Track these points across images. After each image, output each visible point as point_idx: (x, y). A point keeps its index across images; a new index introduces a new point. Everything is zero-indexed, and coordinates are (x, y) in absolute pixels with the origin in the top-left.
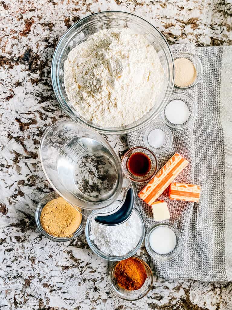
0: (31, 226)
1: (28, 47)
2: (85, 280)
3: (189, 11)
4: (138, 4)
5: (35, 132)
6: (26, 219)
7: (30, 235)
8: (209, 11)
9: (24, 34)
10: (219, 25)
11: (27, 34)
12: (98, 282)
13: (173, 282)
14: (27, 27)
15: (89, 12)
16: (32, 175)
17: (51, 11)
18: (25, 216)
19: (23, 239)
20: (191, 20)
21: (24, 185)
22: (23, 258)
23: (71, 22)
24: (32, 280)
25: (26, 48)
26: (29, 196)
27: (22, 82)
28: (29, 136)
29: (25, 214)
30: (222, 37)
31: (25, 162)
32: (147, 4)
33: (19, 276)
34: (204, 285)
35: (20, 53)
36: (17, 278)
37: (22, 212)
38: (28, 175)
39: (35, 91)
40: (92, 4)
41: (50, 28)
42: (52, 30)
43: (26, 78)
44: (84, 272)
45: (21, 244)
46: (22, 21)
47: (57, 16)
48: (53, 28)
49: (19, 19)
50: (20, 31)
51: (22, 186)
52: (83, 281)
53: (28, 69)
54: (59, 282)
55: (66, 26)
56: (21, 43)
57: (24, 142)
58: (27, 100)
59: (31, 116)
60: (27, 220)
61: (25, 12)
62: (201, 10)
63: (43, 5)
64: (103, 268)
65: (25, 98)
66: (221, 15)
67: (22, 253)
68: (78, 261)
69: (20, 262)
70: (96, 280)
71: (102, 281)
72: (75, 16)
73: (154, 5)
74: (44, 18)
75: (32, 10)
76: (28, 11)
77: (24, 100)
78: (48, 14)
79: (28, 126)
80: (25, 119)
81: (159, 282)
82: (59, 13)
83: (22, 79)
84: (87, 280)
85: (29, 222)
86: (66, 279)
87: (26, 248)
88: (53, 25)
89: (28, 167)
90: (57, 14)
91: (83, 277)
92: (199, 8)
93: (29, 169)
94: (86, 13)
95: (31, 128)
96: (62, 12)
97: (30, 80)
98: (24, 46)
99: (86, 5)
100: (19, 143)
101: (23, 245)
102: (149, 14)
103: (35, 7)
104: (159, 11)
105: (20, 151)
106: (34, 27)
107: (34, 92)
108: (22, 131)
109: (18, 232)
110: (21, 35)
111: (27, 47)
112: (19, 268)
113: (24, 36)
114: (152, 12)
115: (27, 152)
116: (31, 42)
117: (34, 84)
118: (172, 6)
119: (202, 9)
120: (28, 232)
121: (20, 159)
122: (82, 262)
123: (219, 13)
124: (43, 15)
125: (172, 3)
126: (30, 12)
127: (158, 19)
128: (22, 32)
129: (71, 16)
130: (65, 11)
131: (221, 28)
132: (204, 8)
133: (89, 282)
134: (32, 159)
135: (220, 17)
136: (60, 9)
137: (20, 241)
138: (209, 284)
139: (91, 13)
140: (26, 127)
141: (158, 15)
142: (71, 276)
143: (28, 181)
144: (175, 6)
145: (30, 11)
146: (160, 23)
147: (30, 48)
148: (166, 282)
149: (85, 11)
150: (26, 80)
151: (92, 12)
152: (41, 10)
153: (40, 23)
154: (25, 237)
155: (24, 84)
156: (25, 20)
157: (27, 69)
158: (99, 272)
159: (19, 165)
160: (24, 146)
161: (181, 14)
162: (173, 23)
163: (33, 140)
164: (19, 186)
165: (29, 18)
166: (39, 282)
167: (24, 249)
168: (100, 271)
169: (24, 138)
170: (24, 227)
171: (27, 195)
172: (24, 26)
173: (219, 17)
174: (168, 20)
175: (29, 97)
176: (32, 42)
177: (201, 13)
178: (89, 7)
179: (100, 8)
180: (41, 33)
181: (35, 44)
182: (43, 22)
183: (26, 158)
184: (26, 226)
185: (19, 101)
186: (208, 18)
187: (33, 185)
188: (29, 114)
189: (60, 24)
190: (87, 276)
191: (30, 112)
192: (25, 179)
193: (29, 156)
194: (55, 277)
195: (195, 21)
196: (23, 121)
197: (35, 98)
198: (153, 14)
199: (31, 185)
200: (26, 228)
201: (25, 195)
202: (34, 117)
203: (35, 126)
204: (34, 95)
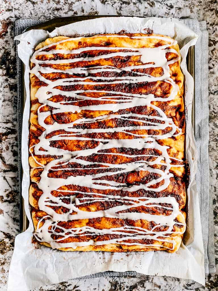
3: (179, 10)
4: (124, 2)
5: (14, 143)
7: (10, 257)
8: (200, 10)
9: (1, 36)
10: (211, 25)
11: (4, 36)
14: (3, 29)
15: (71, 12)
16: (12, 191)
17: (30, 11)
18: (4, 236)
19: (2, 262)
21: (3, 202)
26: (9, 213)
28: (8, 147)
29: (4, 233)
30: (215, 37)
31: (4, 176)
32: (134, 3)
38: (8, 190)
39: (14, 97)
40: (74, 3)
43: (3, 84)
45: (0, 267)
47: (37, 16)
51: (0, 203)
53: (5, 74)
57: (2, 154)
58: (5, 107)
59: (9, 125)
60: (7, 240)
61: (1, 12)
62: (191, 8)
63: (21, 5)
65: (2, 106)
66: (213, 14)
68: (64, 284)
72: (56, 16)
73: (141, 3)
74: (23, 18)
75: (9, 10)
76: (5, 11)
77: (1, 108)
79: (7, 137)
80: (3, 128)
82: (39, 13)
85: (10, 242)
87: (6, 271)
89: (7, 181)
90: (36, 14)
92: (190, 7)
93: (9, 184)
94: (68, 13)
95: (9, 138)
96: (42, 12)
97: (8, 86)
98: (1, 49)
99: (67, 5)
101: (3, 268)
102: (136, 13)
103: (12, 7)
104: (147, 9)
107: (13, 99)
111: (4, 50)
114: (139, 11)
115: (6, 165)
117: (13, 90)
118: (161, 5)
119: (193, 7)
120: (8, 253)
122: (69, 286)
123: (211, 12)
124: (21, 15)
125: (161, 2)
129: (52, 16)
130: (45, 11)
131: (213, 27)
132: (195, 7)
134: (11, 173)
136: (39, 8)
139: (74, 13)
140: (4, 137)
141: (146, 14)
143: (7, 197)
144: (164, 4)
145: (6, 11)
147: (7, 51)
149: (67, 11)
150: (3, 86)
151: (75, 11)
152: (19, 10)
154: (5, 259)
155: (2, 90)
156: (1, 20)
160: (2, 158)
161: (170, 14)
163: (12, 151)
167: (4, 272)
169: (2, 149)
170: (4, 248)
171: (6, 213)
172: (1, 27)
173: (211, 16)
175: (7, 105)
176: (9, 44)
177: (192, 11)
178: (71, 7)
179: (83, 7)
181: (13, 46)
183: (5, 171)
184: (6, 247)
186: (199, 17)
187: (13, 202)
188: (7, 123)
191: (8, 121)
192: (4, 195)
193: (7, 169)
196: (1, 130)
197: (14, 105)
198: (140, 13)
199: (11, 201)
200: (6, 249)
201: (4, 212)
202: (13, 126)
203: (14, 136)
204: (13, 102)
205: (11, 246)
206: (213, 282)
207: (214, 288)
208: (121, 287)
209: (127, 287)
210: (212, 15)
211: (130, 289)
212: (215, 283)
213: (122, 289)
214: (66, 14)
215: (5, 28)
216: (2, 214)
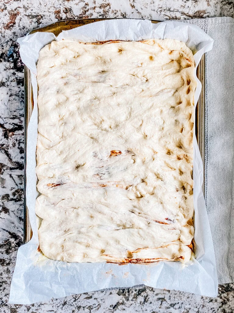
0: (17, 247)
1: (12, 42)
2: (79, 307)
3: (195, 3)
5: (21, 139)
6: (12, 239)
8: (217, 3)
9: (8, 27)
11: (11, 27)
12: (94, 309)
13: (179, 308)
14: (11, 19)
15: (82, 2)
16: (18, 189)
17: (39, 1)
18: (10, 236)
19: (7, 262)
20: (197, 13)
21: (9, 200)
22: (8, 283)
23: (62, 14)
24: (19, 309)
25: (10, 43)
26: (15, 212)
27: (6, 82)
28: (15, 144)
29: (10, 233)
31: (10, 174)
33: (4, 305)
34: (214, 311)
35: (3, 49)
36: (2, 307)
37: (7, 231)
38: (14, 188)
39: (21, 92)
41: (38, 21)
42: (41, 23)
43: (10, 77)
44: (79, 298)
45: (5, 268)
46: (6, 12)
47: (46, 7)
48: (41, 20)
49: (3, 10)
50: (4, 24)
51: (7, 201)
52: (77, 309)
54: (50, 311)
55: (56, 18)
56: (5, 37)
57: (9, 151)
58: (12, 102)
59: (16, 121)
61: (9, 1)
62: (208, 1)
64: (100, 294)
65: (9, 101)
67: (7, 278)
69: (4, 288)
70: (92, 307)
71: (98, 308)
72: (66, 8)
74: (31, 9)
77: (8, 102)
78: (36, 5)
79: (13, 133)
80: (10, 124)
81: (163, 308)
82: (48, 3)
83: (6, 79)
84: (82, 308)
85: (15, 242)
86: (58, 307)
87: (11, 272)
88: (42, 17)
89: (13, 179)
90: (45, 5)
91: (77, 305)
93: (15, 182)
94: (79, 4)
95: (16, 135)
96: (52, 3)
97: (15, 80)
98: (9, 41)
100: (3, 151)
101: (8, 269)
102: (150, 6)
104: (162, 2)
105: (4, 161)
106: (20, 19)
107: (20, 94)
108: (6, 139)
109: (2, 253)
110: (4, 27)
112: (4, 295)
113: (8, 29)
114: (153, 3)
115: (12, 162)
116: (16, 37)
117: (20, 84)
119: (210, 0)
120: (13, 253)
121: (5, 170)
123: (229, 6)
124: (30, 6)
126: (14, 2)
127: (161, 11)
128: (6, 25)
129: (62, 7)
130: (55, 2)
133: (84, 310)
134: (18, 170)
135: (230, 10)
137: (5, 264)
138: (220, 309)
139: (85, 4)
140: (11, 133)
141: (161, 7)
142: (63, 303)
143: (13, 195)
145: (14, 0)
146: (163, 16)
147: (15, 43)
148: (171, 308)
150: (10, 80)
151: (86, 2)
153: (26, 15)
155: (8, 84)
156: (9, 11)
157: (12, 67)
158: (95, 299)
159: (3, 178)
160: (8, 155)
161: (186, 6)
162: (177, 16)
163: (18, 148)
164: (3, 201)
165: (13, 9)
166: (27, 311)
167: (10, 273)
168: (97, 298)
169: (8, 146)
170: (10, 248)
171: (12, 212)
172: (8, 18)
173: (228, 10)
174: (171, 13)
175: (14, 100)
177: (209, 5)
180: (28, 27)
182: (30, 14)
183: (11, 169)
184: (11, 247)
185: (2, 104)
186: (216, 10)
187: (20, 200)
188: (13, 118)
189: (50, 16)
190: (82, 303)
191: (15, 117)
192: (10, 193)
193: (14, 167)
194: (45, 305)
195: (202, 14)
196: (7, 126)
197: (21, 100)
198: (155, 5)
199: (17, 200)
200: (11, 249)
201: (10, 211)
202: (20, 122)
203: (21, 132)
204: (20, 96)
205: (16, 246)
206: (224, 287)
207: (224, 292)
208: (130, 290)
209: (136, 290)
210: (230, 9)
211: (138, 292)
212: (226, 288)
213: (130, 292)
214: (77, 5)
215: (13, 18)
216: (8, 213)
